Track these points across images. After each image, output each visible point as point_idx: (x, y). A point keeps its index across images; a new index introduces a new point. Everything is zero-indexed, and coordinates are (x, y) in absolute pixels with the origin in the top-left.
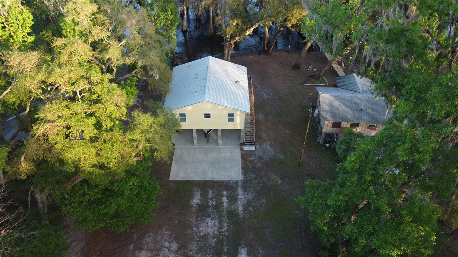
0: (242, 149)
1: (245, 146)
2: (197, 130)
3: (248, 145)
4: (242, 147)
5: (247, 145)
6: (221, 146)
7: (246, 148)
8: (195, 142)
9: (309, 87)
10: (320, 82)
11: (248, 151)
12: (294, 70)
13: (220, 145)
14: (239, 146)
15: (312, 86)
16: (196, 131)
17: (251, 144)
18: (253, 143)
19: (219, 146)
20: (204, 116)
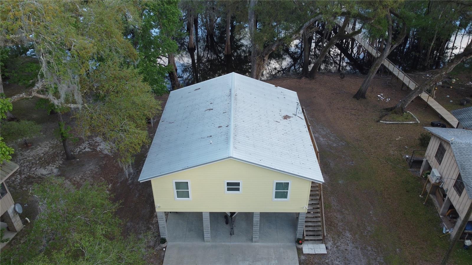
0: (300, 251)
1: (305, 242)
2: (211, 214)
3: (312, 240)
4: (300, 246)
5: (308, 240)
6: (257, 244)
7: (308, 248)
8: (207, 235)
9: (390, 125)
10: (406, 119)
11: (311, 255)
12: (357, 100)
13: (255, 242)
14: (294, 244)
15: (395, 125)
16: (208, 215)
17: (316, 238)
18: (321, 238)
19: (253, 244)
20: (226, 187)
